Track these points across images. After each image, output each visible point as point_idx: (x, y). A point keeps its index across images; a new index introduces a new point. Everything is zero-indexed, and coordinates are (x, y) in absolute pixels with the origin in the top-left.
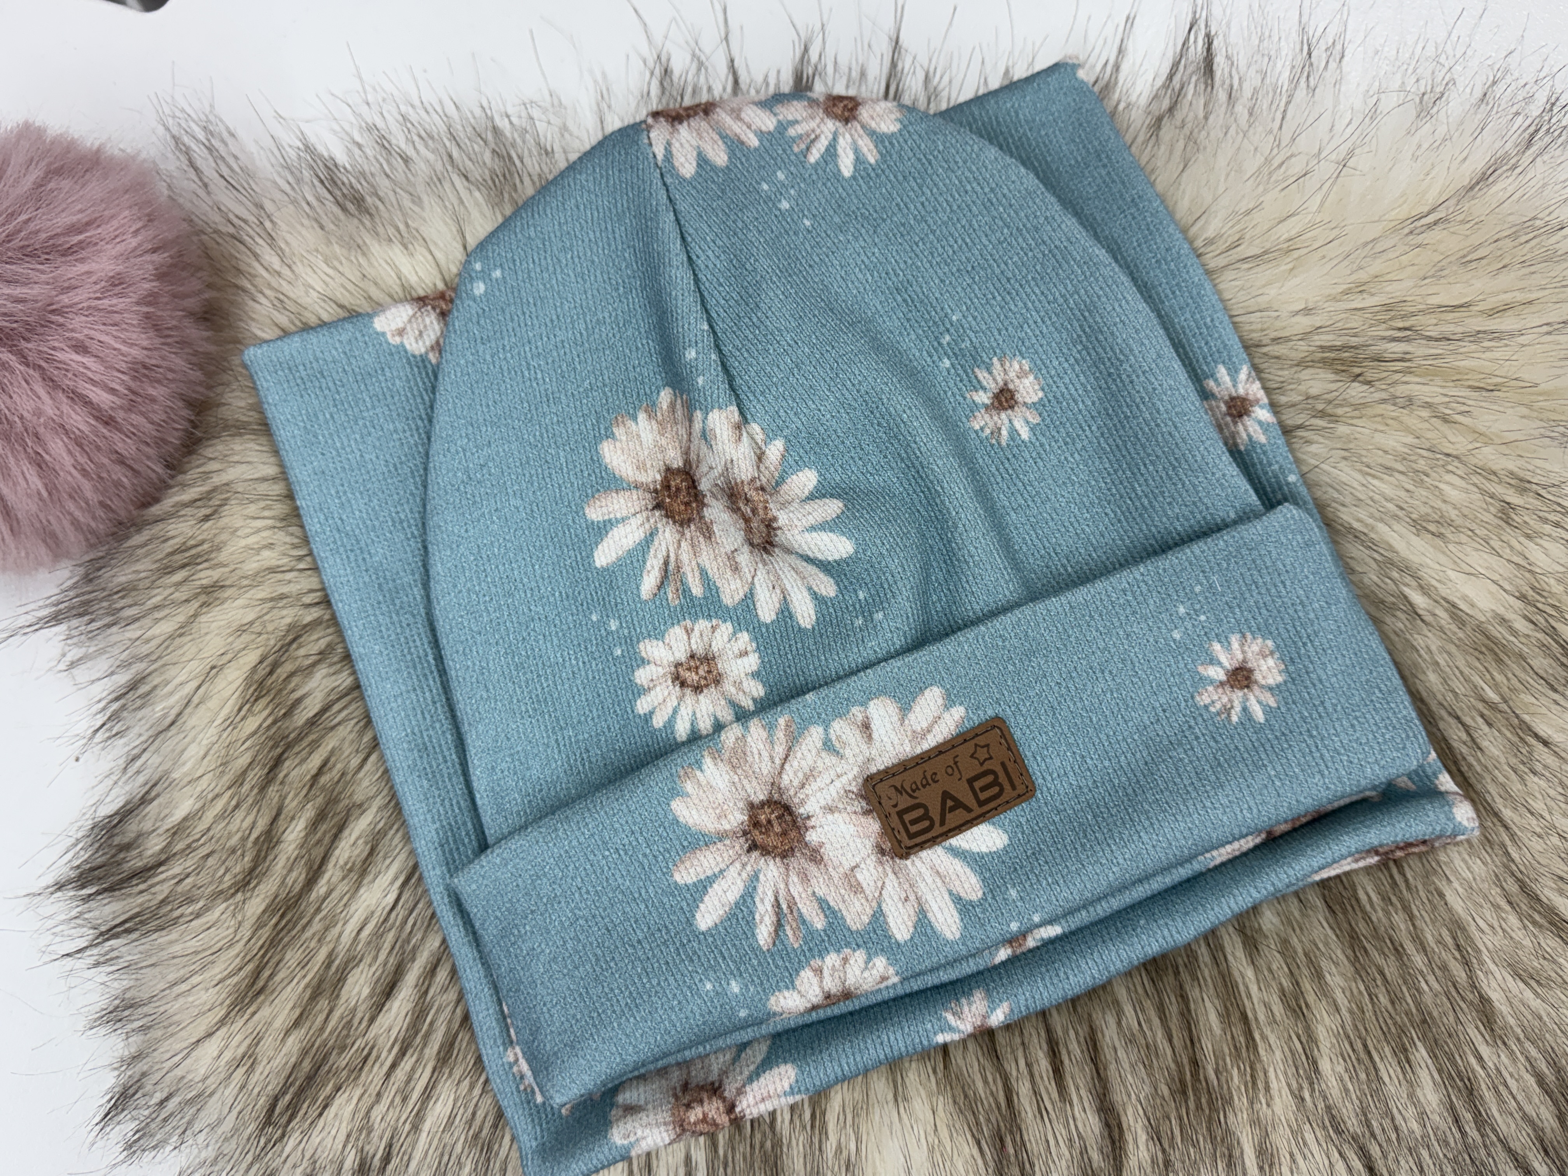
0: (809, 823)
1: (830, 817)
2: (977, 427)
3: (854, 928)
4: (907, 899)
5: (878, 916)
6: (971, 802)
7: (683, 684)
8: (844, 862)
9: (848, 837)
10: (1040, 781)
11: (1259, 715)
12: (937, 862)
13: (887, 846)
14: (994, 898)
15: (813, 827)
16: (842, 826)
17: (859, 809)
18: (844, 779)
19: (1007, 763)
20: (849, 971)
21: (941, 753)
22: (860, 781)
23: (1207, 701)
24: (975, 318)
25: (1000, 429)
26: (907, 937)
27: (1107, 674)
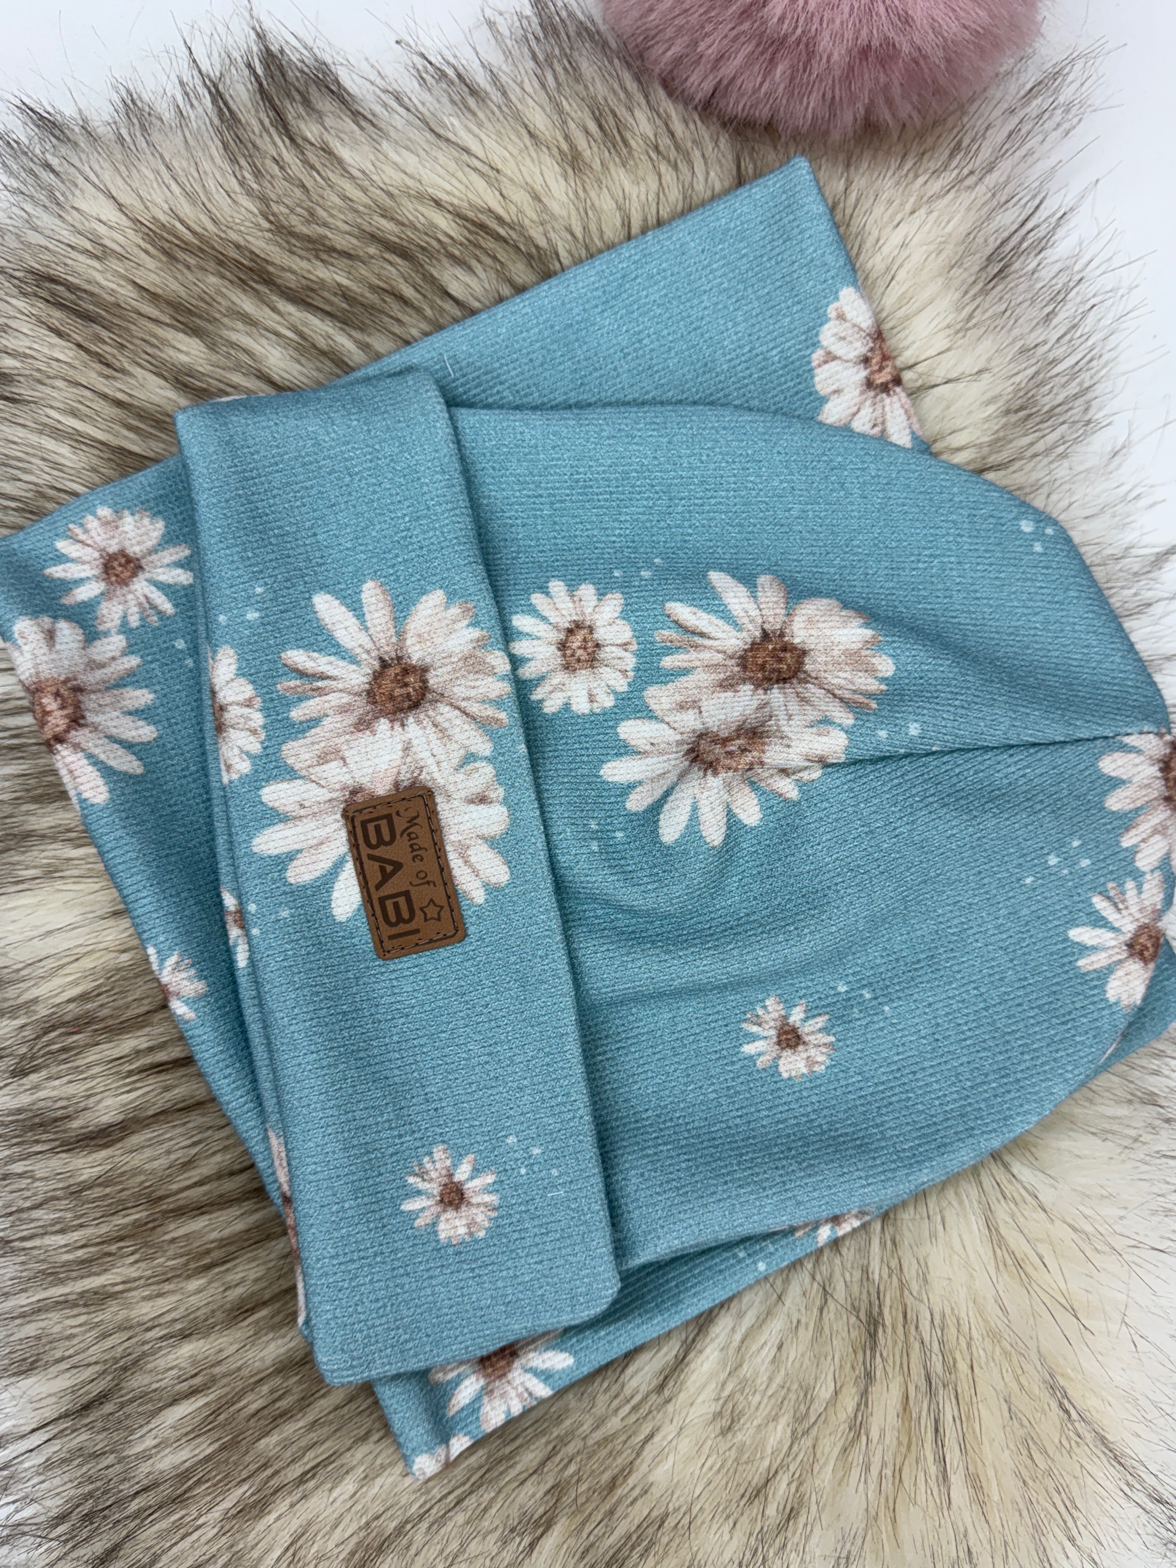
0: (397, 725)
1: (400, 747)
2: (768, 1003)
3: (284, 747)
4: (302, 806)
5: (291, 774)
6: (387, 890)
7: (570, 631)
8: (352, 752)
9: (376, 761)
10: (392, 967)
11: (409, 1206)
12: (333, 845)
13: (359, 798)
14: (285, 893)
15: (392, 728)
16: (388, 758)
17: (402, 777)
18: (434, 768)
19: (417, 936)
20: (243, 734)
21: (442, 870)
22: (430, 784)
23: (436, 1156)
24: (882, 1029)
25: (760, 1025)
26: (264, 799)
27: (486, 1058)
